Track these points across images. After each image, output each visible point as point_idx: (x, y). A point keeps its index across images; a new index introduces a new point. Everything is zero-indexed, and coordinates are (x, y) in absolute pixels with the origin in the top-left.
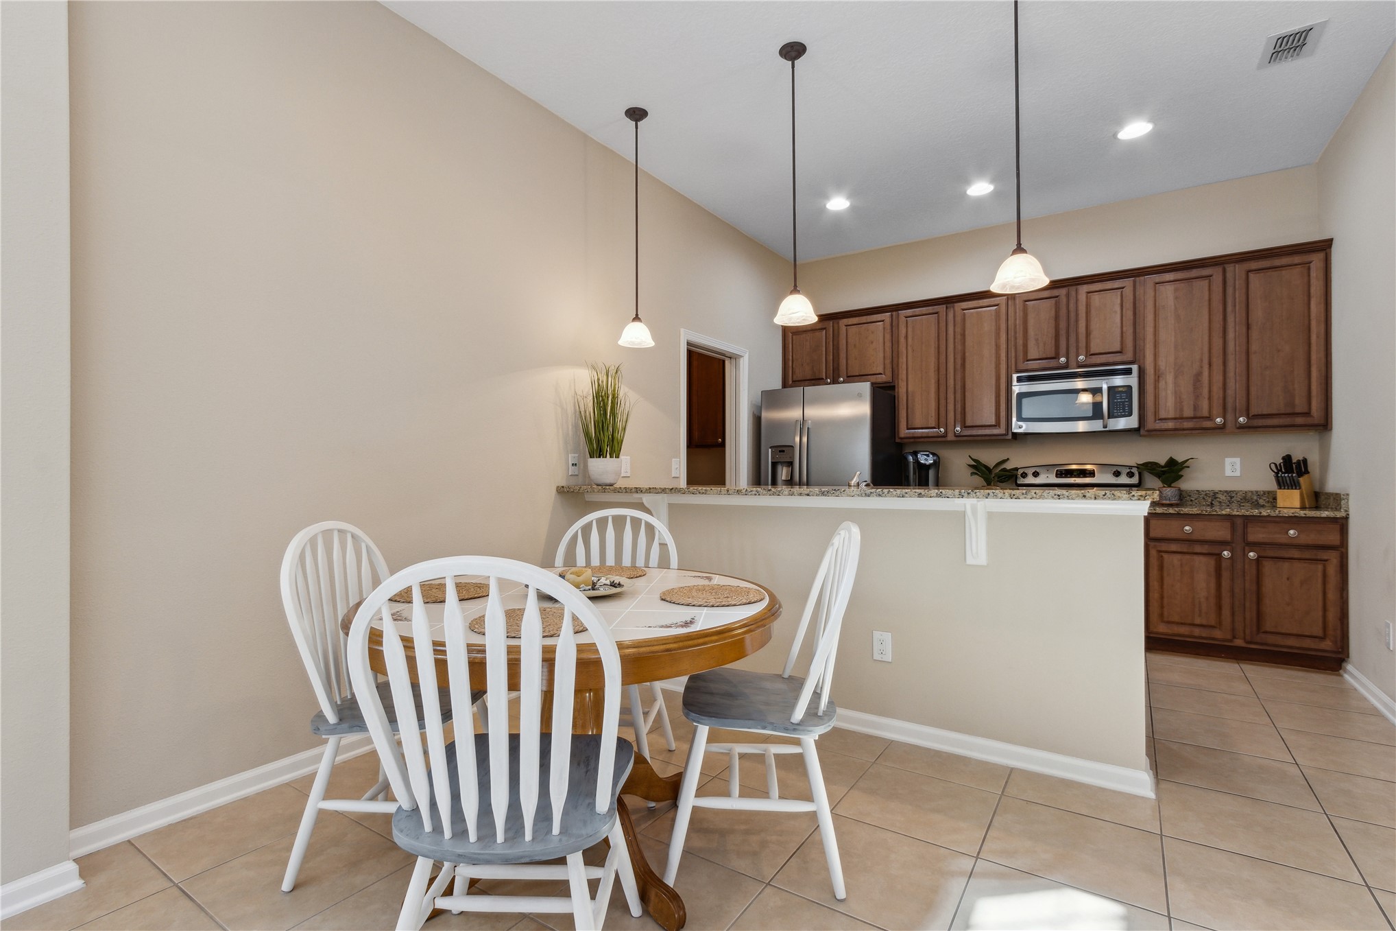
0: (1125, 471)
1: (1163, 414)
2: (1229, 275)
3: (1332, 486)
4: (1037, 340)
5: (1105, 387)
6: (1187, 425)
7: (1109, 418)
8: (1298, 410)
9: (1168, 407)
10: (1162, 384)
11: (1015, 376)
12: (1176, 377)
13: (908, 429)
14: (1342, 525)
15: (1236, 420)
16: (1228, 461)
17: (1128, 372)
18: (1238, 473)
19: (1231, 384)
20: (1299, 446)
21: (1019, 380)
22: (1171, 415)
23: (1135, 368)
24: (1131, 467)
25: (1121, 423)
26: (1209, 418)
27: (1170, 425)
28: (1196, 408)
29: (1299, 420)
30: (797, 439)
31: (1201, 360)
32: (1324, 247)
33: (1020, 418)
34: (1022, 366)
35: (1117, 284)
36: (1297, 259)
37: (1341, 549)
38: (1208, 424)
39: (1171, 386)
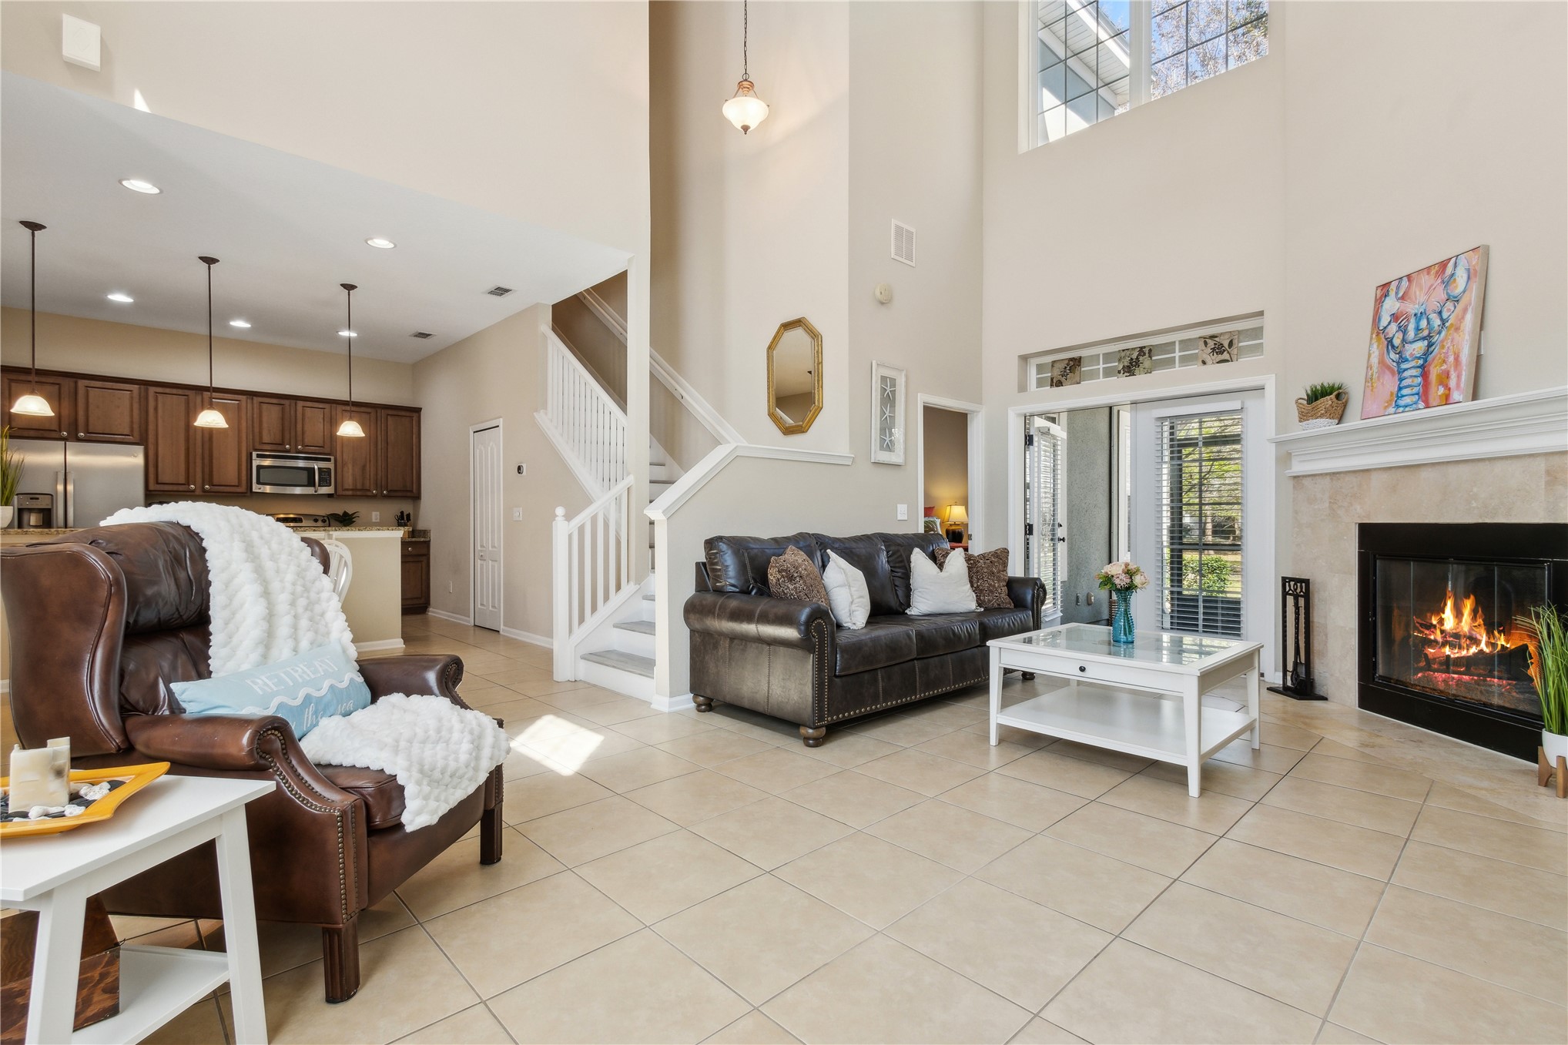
0: (321, 519)
1: (346, 487)
2: (379, 414)
3: (421, 526)
4: (269, 430)
5: (316, 467)
6: (359, 493)
7: (319, 486)
8: (408, 489)
9: (349, 482)
10: (345, 469)
11: (254, 454)
12: (353, 466)
13: (158, 483)
14: (427, 544)
15: (382, 492)
16: (374, 513)
17: (329, 460)
18: (378, 521)
19: (380, 472)
20: (407, 507)
21: (259, 456)
22: (351, 487)
23: (332, 458)
24: (323, 517)
25: (324, 490)
26: (369, 490)
27: (350, 493)
28: (363, 484)
29: (409, 494)
30: (60, 488)
31: (366, 458)
32: (418, 410)
33: (258, 482)
34: (258, 447)
35: (321, 405)
36: (408, 414)
37: (427, 555)
38: (369, 494)
39: (351, 471)
